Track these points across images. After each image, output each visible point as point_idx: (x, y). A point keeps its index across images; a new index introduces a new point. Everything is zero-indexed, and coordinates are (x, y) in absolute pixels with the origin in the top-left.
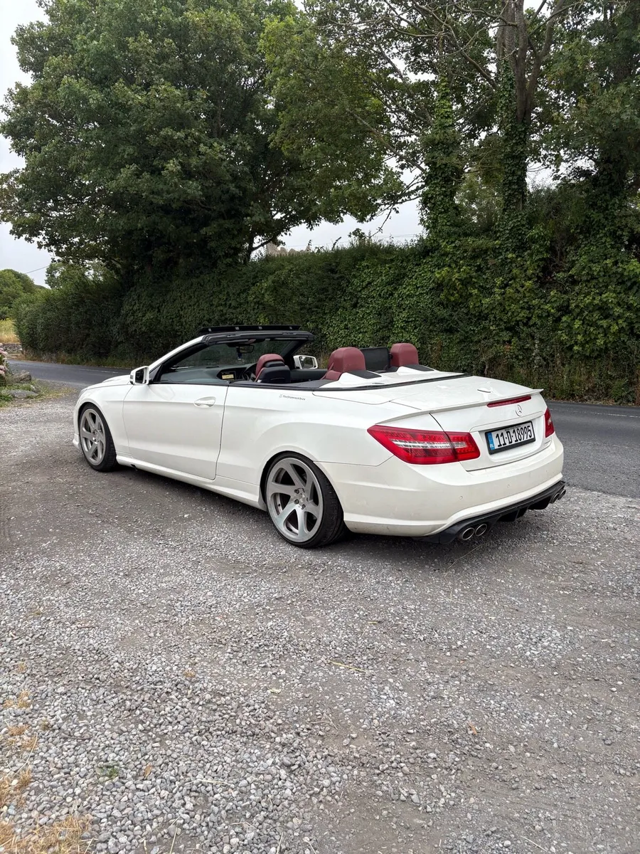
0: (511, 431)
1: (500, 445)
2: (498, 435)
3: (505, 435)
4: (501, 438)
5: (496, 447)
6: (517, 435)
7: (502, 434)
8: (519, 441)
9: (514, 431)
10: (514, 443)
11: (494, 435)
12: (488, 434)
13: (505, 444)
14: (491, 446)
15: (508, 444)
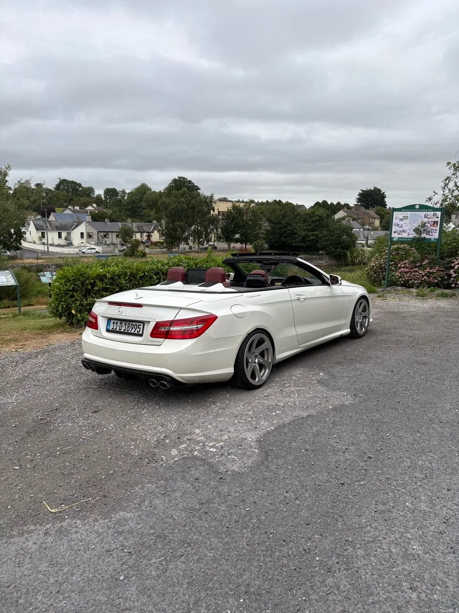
0: (124, 323)
1: (113, 329)
2: (114, 323)
3: (119, 324)
4: (115, 325)
5: (111, 329)
6: (127, 327)
7: (117, 323)
8: (126, 331)
9: (126, 324)
10: (122, 330)
11: (112, 321)
12: (109, 319)
13: (116, 329)
14: (108, 327)
15: (118, 330)
